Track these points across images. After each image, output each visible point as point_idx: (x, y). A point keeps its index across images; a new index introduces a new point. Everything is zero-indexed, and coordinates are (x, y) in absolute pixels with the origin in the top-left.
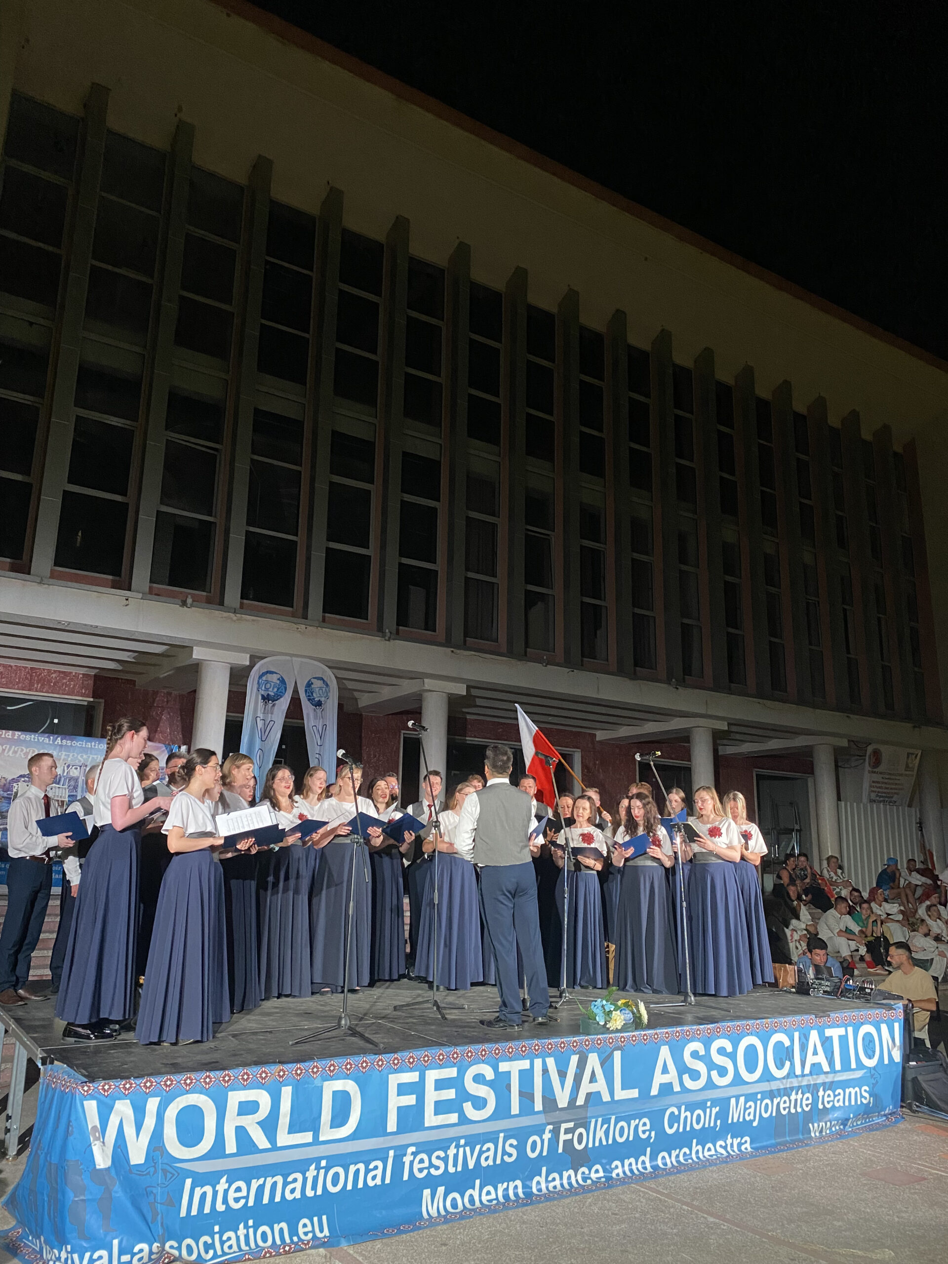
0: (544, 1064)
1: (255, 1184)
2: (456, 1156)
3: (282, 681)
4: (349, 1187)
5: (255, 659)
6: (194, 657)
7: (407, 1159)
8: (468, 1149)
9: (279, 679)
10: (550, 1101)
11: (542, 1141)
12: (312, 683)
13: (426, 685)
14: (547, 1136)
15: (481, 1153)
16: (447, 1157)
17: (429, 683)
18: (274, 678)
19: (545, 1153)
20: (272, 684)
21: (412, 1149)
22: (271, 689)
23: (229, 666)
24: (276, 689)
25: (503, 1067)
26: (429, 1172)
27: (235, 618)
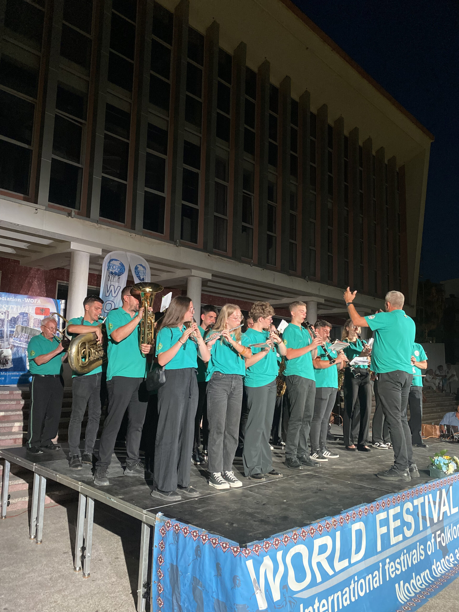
0: (429, 498)
1: (330, 599)
2: (404, 560)
3: (122, 265)
4: (368, 591)
5: (106, 251)
6: (71, 248)
7: (387, 567)
8: (407, 555)
9: (120, 264)
10: (432, 520)
11: (432, 543)
12: (138, 268)
13: (192, 273)
14: (433, 540)
15: (413, 556)
16: (401, 561)
17: (194, 272)
18: (117, 263)
19: (433, 551)
20: (117, 266)
21: (388, 560)
22: (116, 269)
23: (89, 254)
24: (119, 270)
25: (416, 502)
26: (396, 573)
27: (97, 226)
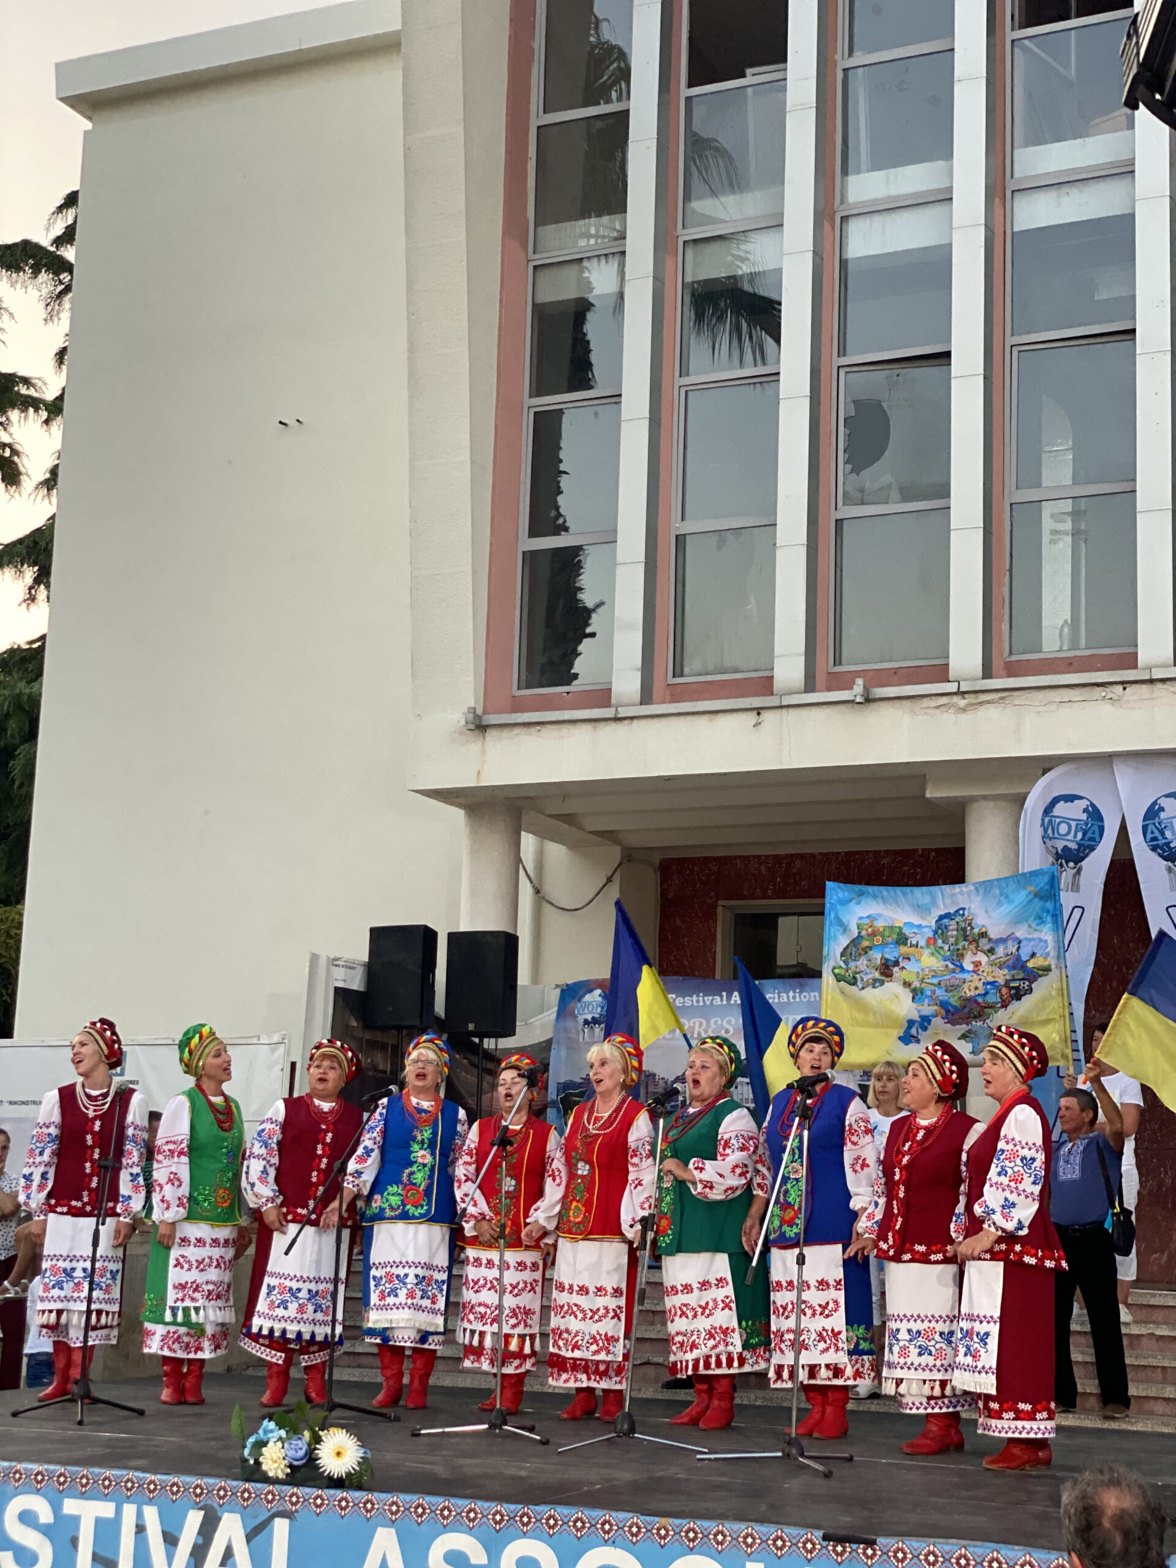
0: (140, 1515)
3: (1094, 814)
6: (932, 795)
9: (1085, 810)
12: (1162, 809)
18: (1075, 811)
20: (1073, 824)
22: (1071, 837)
24: (1080, 835)
25: (71, 1506)
